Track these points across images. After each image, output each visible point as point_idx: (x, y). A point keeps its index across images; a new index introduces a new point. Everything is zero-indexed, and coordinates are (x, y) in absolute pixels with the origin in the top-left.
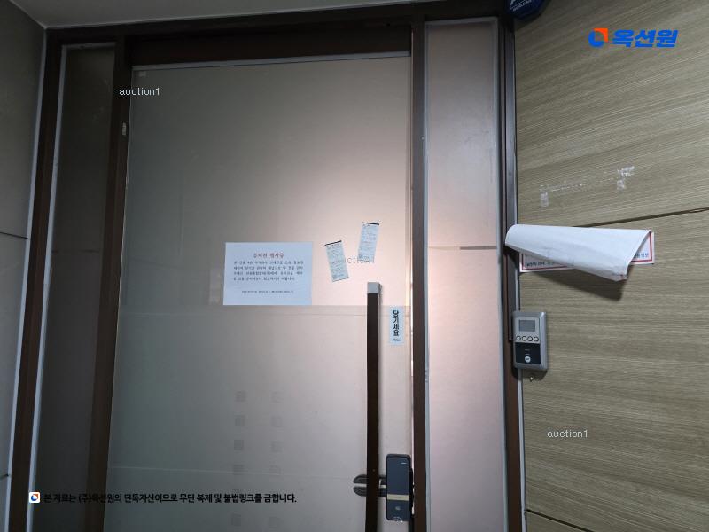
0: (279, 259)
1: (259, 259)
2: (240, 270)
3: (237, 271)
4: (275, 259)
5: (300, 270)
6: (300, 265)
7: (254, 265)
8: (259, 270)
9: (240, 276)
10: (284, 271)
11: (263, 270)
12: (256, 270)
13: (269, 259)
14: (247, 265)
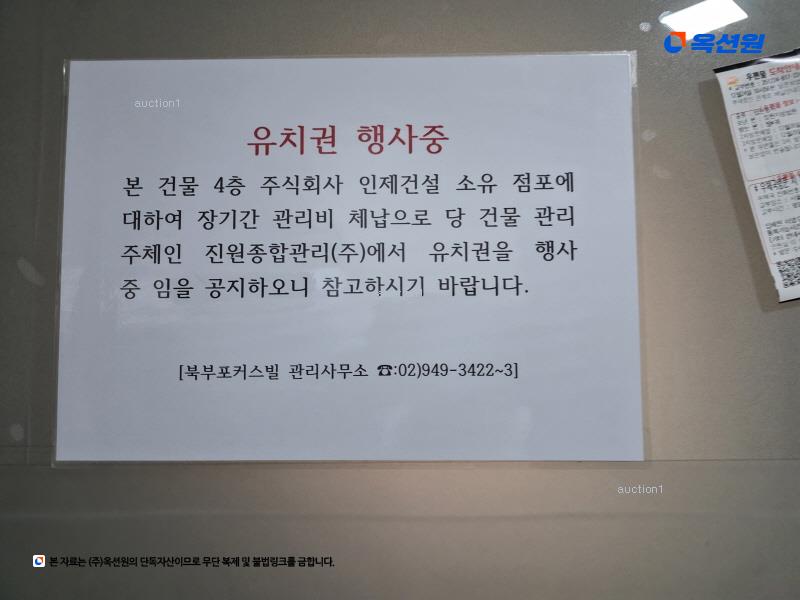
0: (420, 162)
1: (285, 161)
2: (166, 235)
3: (147, 236)
4: (394, 160)
5: (558, 233)
6: (558, 197)
7: (252, 196)
8: (295, 234)
9: (165, 270)
10: (451, 237)
11: (318, 235)
12: (267, 233)
13: (351, 159)
14: (207, 197)
